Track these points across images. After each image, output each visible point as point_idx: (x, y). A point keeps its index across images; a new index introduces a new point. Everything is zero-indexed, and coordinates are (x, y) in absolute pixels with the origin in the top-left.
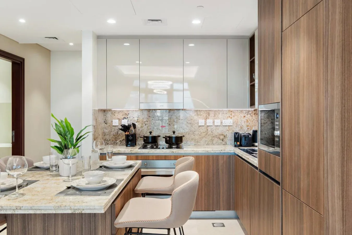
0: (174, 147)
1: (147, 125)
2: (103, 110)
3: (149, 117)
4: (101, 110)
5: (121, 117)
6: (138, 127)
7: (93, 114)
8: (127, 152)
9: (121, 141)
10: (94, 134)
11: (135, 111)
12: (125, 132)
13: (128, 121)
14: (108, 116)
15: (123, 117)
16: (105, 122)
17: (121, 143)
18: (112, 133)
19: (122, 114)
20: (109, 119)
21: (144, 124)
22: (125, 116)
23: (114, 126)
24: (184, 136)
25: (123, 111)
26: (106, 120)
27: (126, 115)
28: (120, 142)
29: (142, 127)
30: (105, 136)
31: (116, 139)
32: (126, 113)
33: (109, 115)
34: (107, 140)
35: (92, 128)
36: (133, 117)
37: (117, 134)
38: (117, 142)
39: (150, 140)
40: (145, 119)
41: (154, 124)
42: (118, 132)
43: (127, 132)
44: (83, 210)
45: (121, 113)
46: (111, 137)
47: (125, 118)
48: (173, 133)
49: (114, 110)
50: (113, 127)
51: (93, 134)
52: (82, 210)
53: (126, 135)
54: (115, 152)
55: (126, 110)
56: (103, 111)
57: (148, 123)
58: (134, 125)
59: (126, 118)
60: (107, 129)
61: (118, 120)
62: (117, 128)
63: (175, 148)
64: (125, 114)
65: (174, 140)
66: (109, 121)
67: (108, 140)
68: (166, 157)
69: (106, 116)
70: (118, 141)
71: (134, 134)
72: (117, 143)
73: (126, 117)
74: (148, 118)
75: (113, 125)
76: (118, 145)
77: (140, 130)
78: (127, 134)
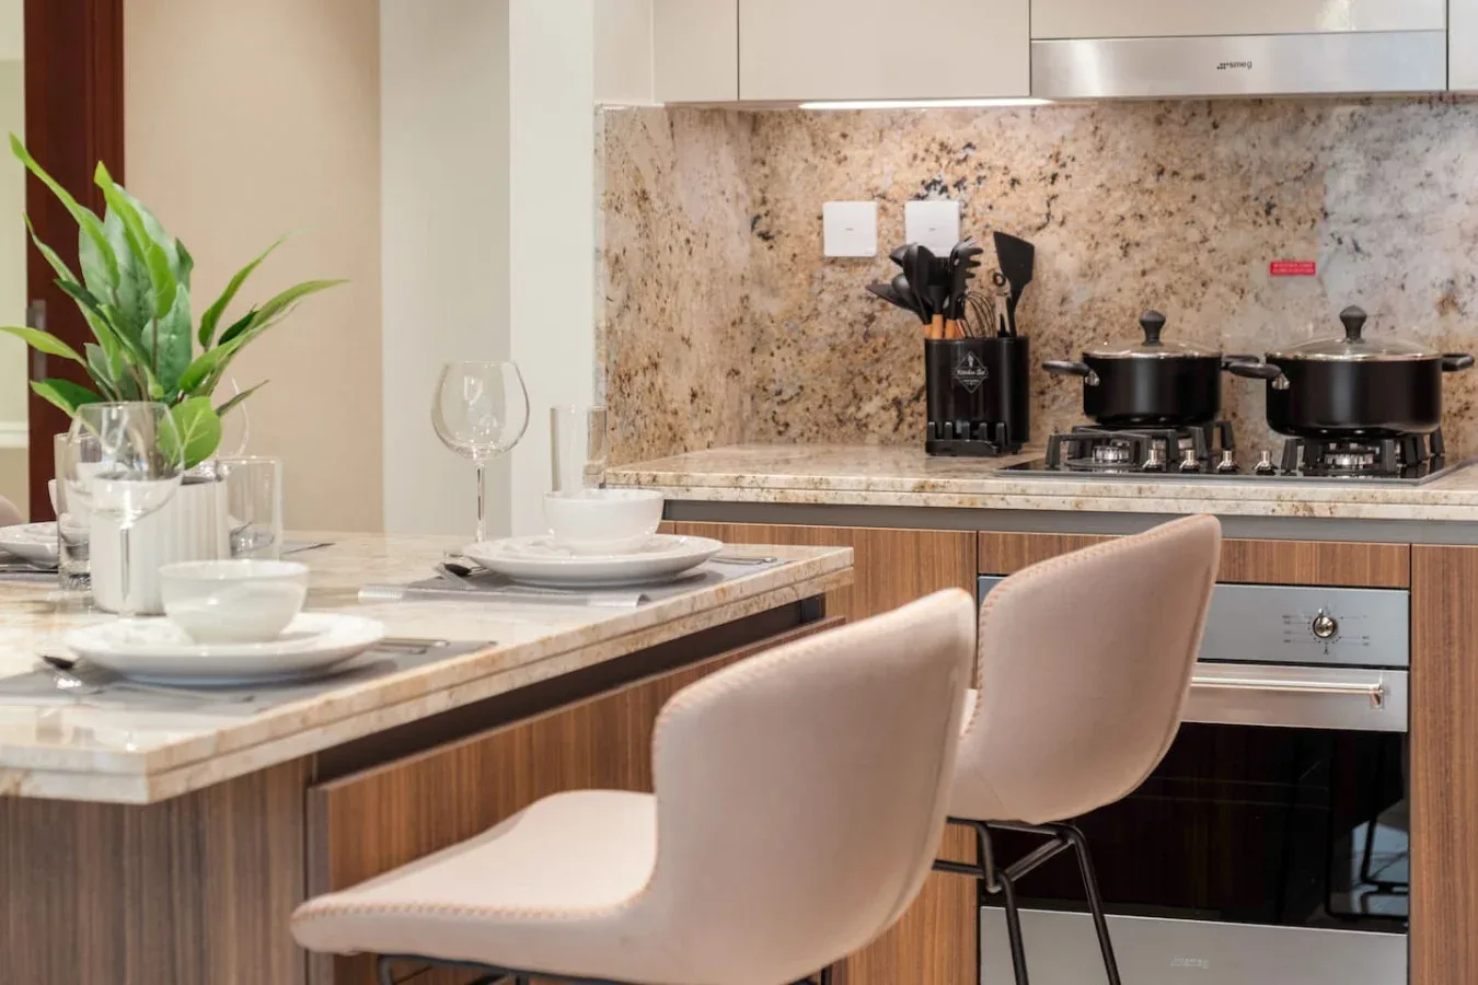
0: (1345, 461)
1: (1136, 255)
2: (740, 114)
3: (1161, 172)
4: (712, 115)
5: (898, 177)
6: (1057, 275)
7: (603, 153)
8: (891, 499)
9: (897, 402)
10: (610, 330)
11: (1025, 115)
12: (927, 320)
13: (962, 217)
14: (781, 169)
15: (919, 178)
16: (762, 226)
17: (901, 419)
18: (820, 329)
19: (908, 149)
20: (794, 194)
21: (1114, 249)
22: (933, 165)
23: (833, 261)
24: (1449, 364)
25: (916, 119)
26: (764, 202)
27: (944, 162)
28: (894, 413)
29: (1089, 272)
30: (758, 359)
31: (858, 380)
32: (940, 136)
33: (792, 159)
34: (779, 393)
35: (597, 278)
36: (1013, 174)
37: (867, 336)
38: (860, 415)
39: (1142, 399)
40: (1122, 199)
41: (1205, 240)
42: (871, 318)
43: (937, 318)
44: (28, 772)
45: (896, 135)
46: (811, 361)
47: (935, 182)
48: (1339, 334)
49: (838, 115)
50: (827, 270)
51: (603, 324)
52: (18, 776)
53: (928, 343)
54: (782, 490)
55: (947, 110)
56: (732, 120)
57: (1150, 231)
58: (1017, 258)
59: (944, 189)
60: (774, 292)
61: (872, 207)
62: (860, 280)
63: (1355, 471)
64: (935, 148)
65: (1342, 400)
66: (793, 218)
67: (788, 393)
68: (1244, 554)
69: (766, 170)
70: (870, 407)
71: (1002, 333)
72: (862, 426)
73: (948, 179)
74: (1150, 182)
75: (829, 252)
76: (872, 439)
77: (1079, 299)
78: (936, 336)
